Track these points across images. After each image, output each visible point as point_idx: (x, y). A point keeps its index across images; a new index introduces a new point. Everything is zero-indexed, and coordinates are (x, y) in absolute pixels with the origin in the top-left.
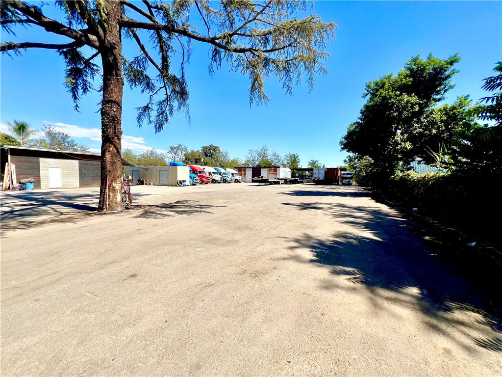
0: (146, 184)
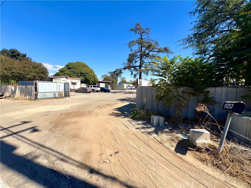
0: (113, 90)
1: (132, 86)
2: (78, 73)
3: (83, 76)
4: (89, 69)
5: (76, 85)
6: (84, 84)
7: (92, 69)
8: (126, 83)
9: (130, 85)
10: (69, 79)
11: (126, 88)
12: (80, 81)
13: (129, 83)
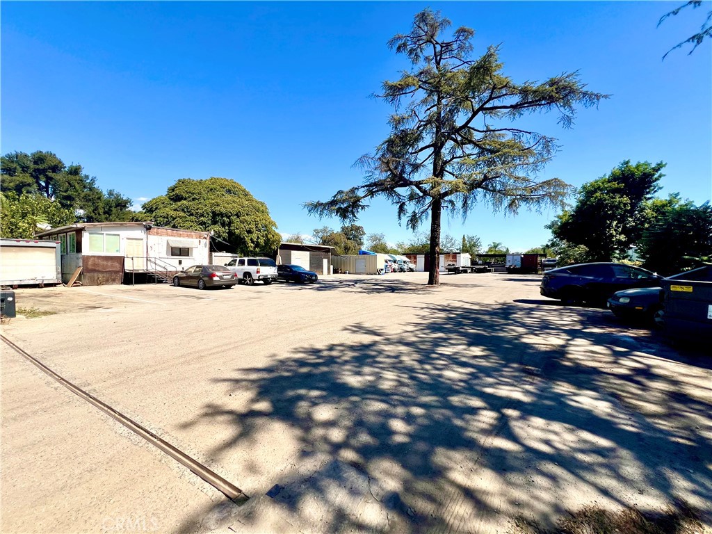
0: (341, 273)
1: (404, 262)
2: (202, 215)
3: (223, 225)
4: (250, 200)
5: (188, 255)
6: (224, 254)
7: (262, 204)
8: (384, 250)
9: (398, 258)
10: (157, 233)
11: (383, 268)
12: (208, 241)
13: (396, 253)
